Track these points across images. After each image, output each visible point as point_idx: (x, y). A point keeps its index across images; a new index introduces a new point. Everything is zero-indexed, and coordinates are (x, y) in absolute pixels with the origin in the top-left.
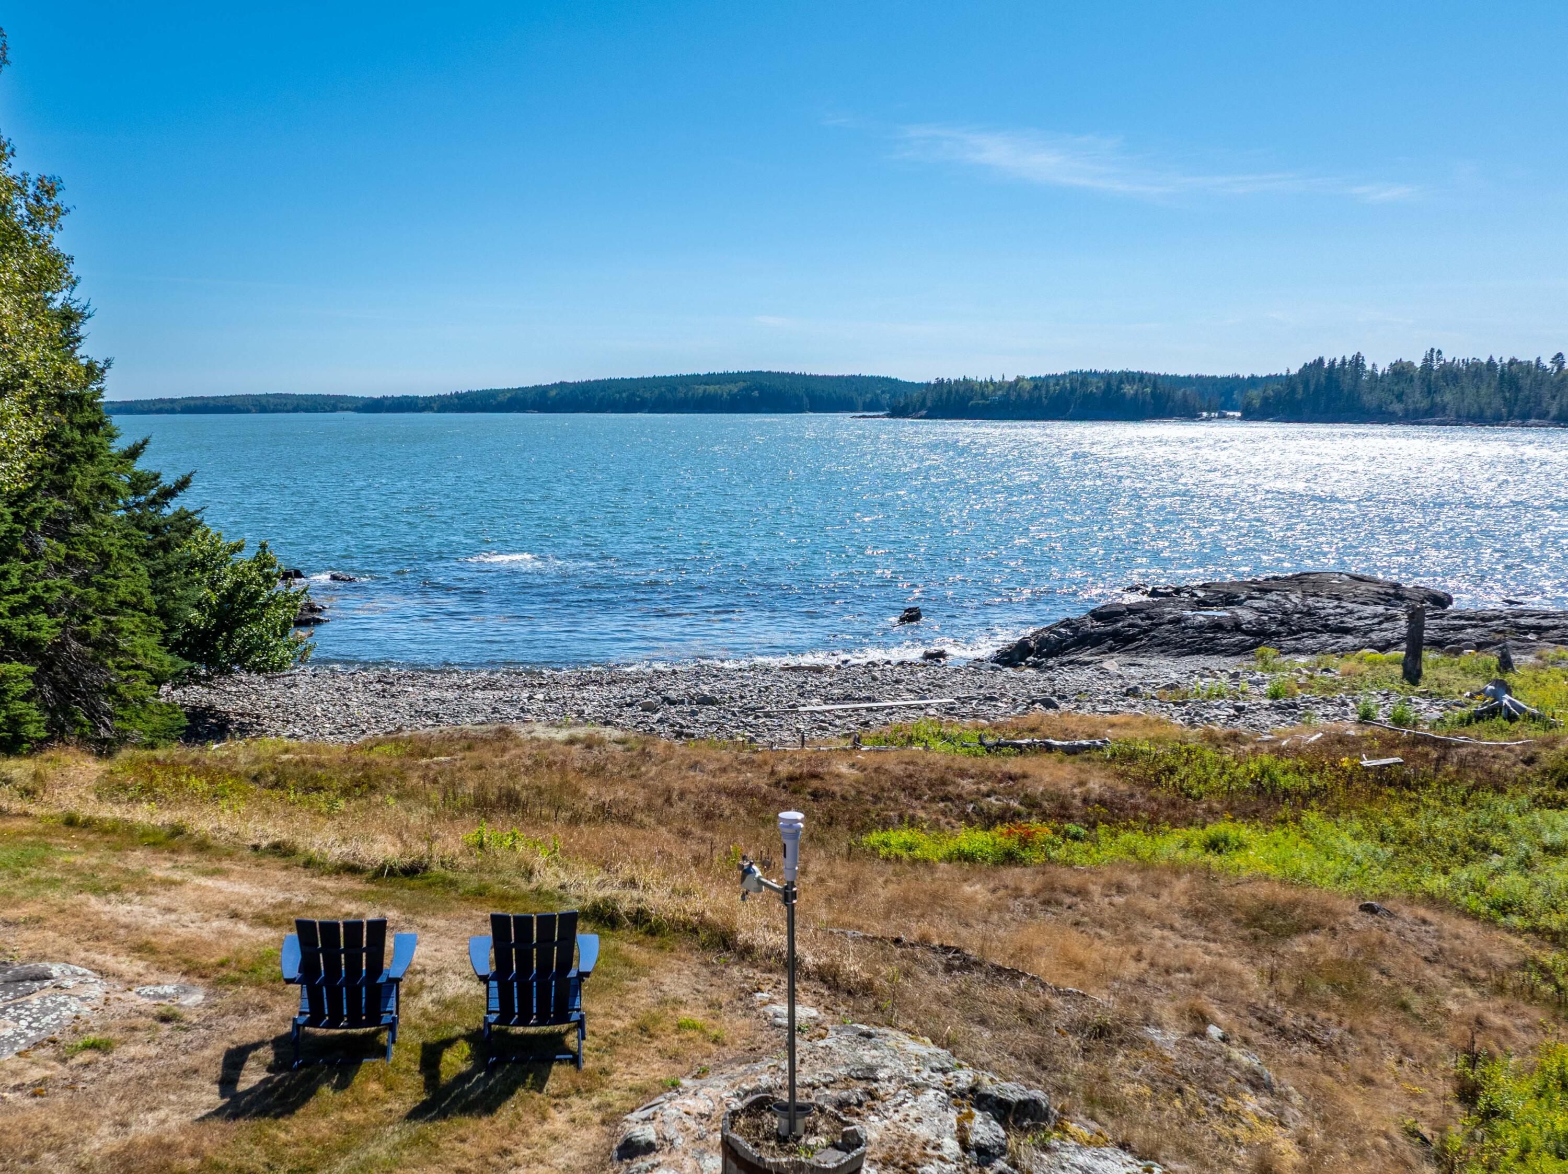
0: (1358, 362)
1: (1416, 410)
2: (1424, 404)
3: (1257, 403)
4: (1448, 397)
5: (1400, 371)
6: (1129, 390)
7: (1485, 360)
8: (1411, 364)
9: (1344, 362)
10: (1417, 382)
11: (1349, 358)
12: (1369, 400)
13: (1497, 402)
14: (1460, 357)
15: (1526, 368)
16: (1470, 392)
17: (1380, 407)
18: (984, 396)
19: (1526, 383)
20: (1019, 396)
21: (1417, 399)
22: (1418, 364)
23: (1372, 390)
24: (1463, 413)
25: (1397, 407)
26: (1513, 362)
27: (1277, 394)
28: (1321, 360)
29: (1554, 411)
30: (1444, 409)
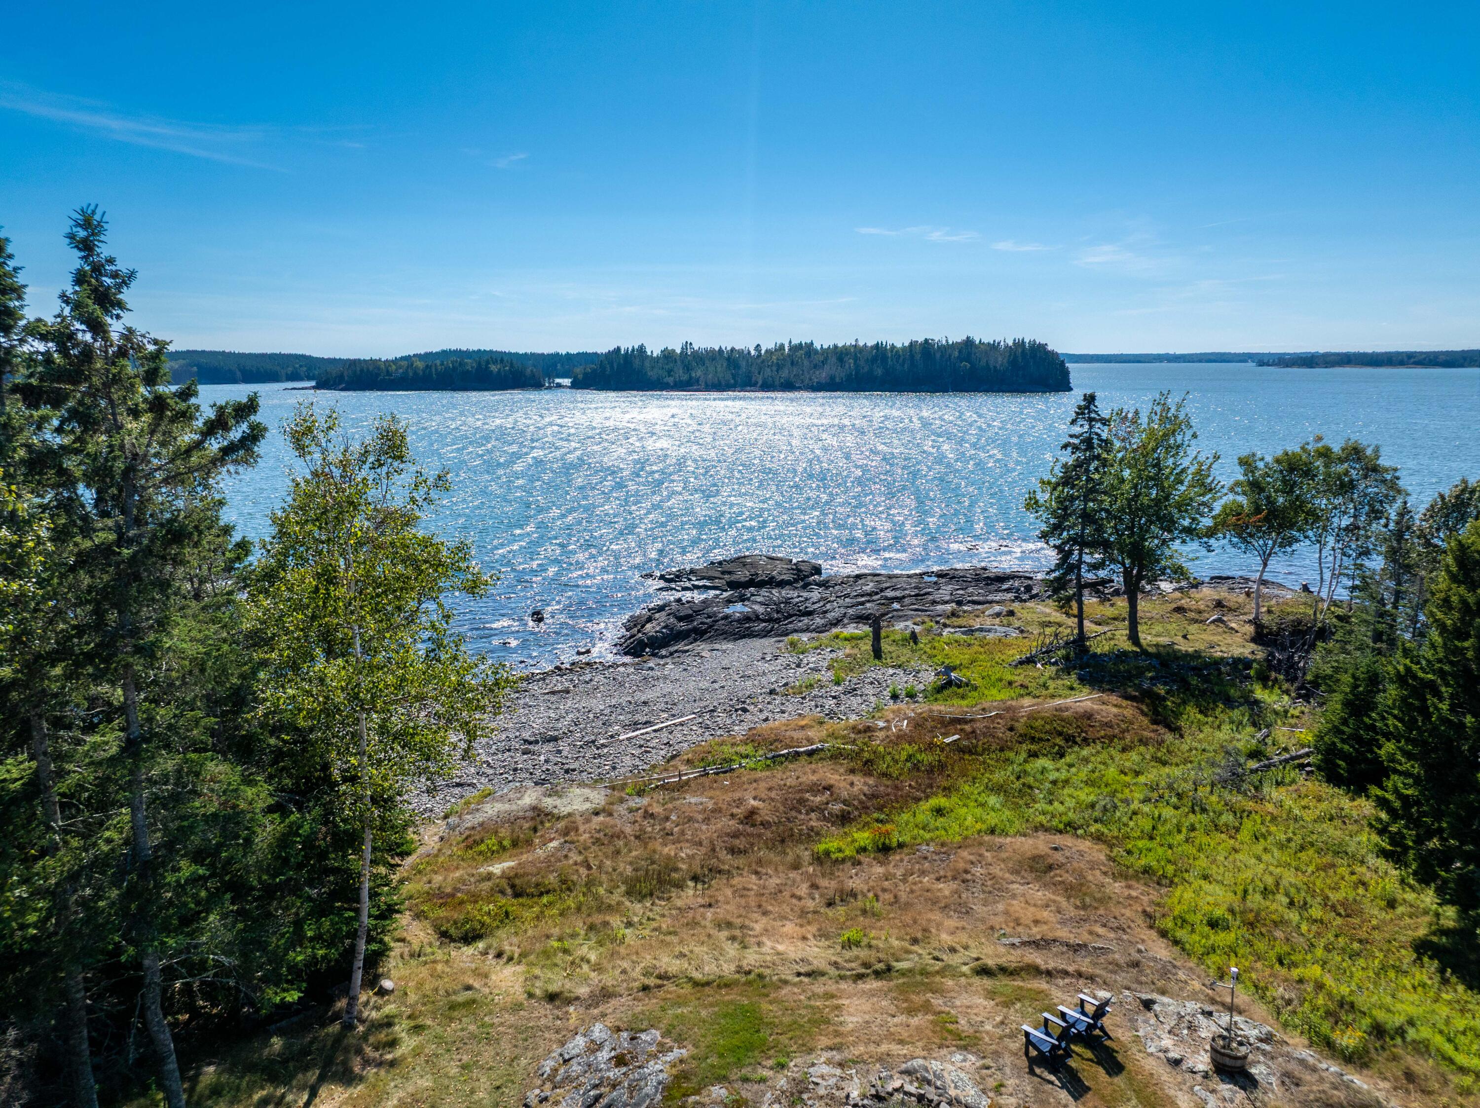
0: (642, 349)
1: (681, 381)
2: (685, 377)
3: (580, 377)
4: (698, 373)
5: (668, 355)
6: (494, 368)
7: (717, 349)
8: (674, 351)
9: (633, 350)
10: (679, 363)
11: (636, 347)
12: (652, 374)
13: (729, 376)
14: (702, 346)
15: (741, 352)
16: (711, 369)
17: (658, 379)
18: (388, 373)
19: (743, 364)
20: (415, 373)
21: (680, 374)
22: (678, 351)
23: (653, 368)
24: (710, 383)
25: (670, 380)
26: (733, 349)
27: (594, 371)
28: (619, 349)
29: (760, 383)
30: (698, 381)
